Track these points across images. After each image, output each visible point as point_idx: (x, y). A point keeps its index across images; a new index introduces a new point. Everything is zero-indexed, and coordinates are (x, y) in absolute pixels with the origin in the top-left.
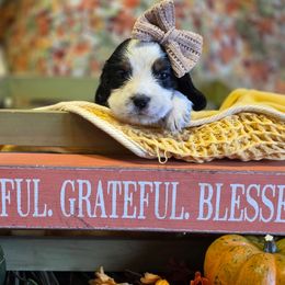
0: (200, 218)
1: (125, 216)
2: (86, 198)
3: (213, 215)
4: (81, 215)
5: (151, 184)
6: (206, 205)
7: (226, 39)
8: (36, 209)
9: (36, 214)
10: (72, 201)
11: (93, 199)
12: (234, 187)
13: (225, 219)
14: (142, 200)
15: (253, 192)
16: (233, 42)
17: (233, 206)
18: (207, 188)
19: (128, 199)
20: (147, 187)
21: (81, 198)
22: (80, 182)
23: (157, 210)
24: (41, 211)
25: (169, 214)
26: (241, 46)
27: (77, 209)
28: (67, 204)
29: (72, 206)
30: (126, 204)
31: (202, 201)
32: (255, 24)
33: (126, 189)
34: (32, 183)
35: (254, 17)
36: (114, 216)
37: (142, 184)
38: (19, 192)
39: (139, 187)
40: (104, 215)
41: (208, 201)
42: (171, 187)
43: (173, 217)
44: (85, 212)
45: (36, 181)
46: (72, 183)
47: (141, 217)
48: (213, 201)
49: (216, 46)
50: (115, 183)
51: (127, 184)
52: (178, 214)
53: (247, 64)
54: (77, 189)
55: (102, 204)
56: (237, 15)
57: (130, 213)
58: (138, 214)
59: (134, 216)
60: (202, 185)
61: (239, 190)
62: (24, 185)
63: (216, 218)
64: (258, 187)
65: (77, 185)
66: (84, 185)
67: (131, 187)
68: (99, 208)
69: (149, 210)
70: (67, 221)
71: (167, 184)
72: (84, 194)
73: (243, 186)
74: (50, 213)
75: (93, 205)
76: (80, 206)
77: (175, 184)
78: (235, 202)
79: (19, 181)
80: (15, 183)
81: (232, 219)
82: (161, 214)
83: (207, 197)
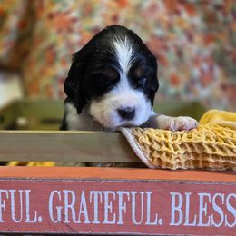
0: (172, 223)
1: (106, 222)
2: (71, 206)
3: (184, 221)
4: (67, 221)
5: (128, 193)
6: (177, 212)
7: (205, 66)
8: (28, 216)
9: (28, 220)
10: (59, 209)
11: (77, 207)
12: (201, 195)
13: (194, 224)
14: (120, 208)
15: (218, 201)
16: (211, 69)
17: (201, 213)
18: (177, 197)
19: (108, 207)
20: (125, 196)
21: (67, 206)
22: (66, 192)
23: (133, 216)
24: (32, 218)
25: (145, 220)
26: (218, 72)
27: (63, 216)
28: (55, 211)
29: (59, 213)
30: (106, 211)
31: (173, 208)
32: (228, 53)
33: (106, 198)
34: (24, 193)
35: (228, 48)
36: (96, 222)
37: (120, 193)
38: (13, 201)
40: (87, 222)
41: (179, 208)
42: (145, 196)
43: (148, 223)
44: (70, 219)
45: (27, 192)
46: (59, 193)
47: (120, 222)
48: (183, 208)
49: (196, 72)
50: (96, 193)
51: (106, 193)
52: (152, 220)
53: (224, 87)
54: (63, 198)
55: (85, 212)
56: (213, 46)
57: (110, 219)
58: (117, 221)
59: (114, 222)
60: (173, 195)
61: (206, 199)
62: (17, 195)
63: (187, 224)
64: (222, 196)
65: (63, 194)
67: (111, 196)
68: (83, 215)
69: (127, 216)
70: (55, 226)
71: (142, 193)
72: (70, 203)
73: (209, 195)
74: (40, 220)
75: (77, 212)
76: (66, 214)
77: (149, 193)
78: (203, 209)
79: (13, 191)
80: (9, 193)
81: (200, 224)
82: (138, 220)
83: (177, 205)
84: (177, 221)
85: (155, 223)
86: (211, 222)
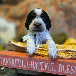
0: (59, 71)
1: (42, 69)
2: (33, 65)
3: (62, 71)
4: (32, 68)
5: (47, 63)
9: (22, 67)
10: (30, 65)
12: (68, 66)
13: (65, 72)
14: (45, 66)
15: (73, 68)
19: (42, 66)
21: (32, 64)
22: (32, 61)
23: (49, 69)
25: (52, 70)
27: (31, 67)
29: (30, 66)
30: (42, 67)
31: (60, 68)
33: (42, 64)
34: (21, 61)
36: (39, 69)
37: (45, 63)
38: (19, 62)
39: (45, 64)
40: (37, 69)
41: (61, 68)
42: (52, 64)
43: (52, 71)
44: (33, 67)
45: (22, 60)
46: (30, 61)
47: (45, 70)
50: (39, 62)
51: (42, 63)
52: (54, 70)
55: (36, 66)
57: (43, 69)
60: (60, 65)
63: (63, 72)
64: (74, 66)
66: (32, 62)
68: (36, 67)
69: (47, 69)
70: (29, 69)
73: (70, 66)
74: (25, 67)
76: (32, 66)
78: (68, 69)
79: (19, 60)
81: (67, 73)
83: (61, 67)
84: (60, 71)
85: (54, 71)
86: (70, 72)
